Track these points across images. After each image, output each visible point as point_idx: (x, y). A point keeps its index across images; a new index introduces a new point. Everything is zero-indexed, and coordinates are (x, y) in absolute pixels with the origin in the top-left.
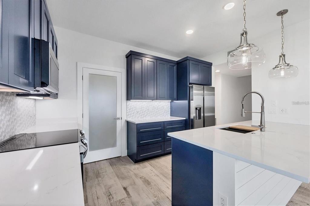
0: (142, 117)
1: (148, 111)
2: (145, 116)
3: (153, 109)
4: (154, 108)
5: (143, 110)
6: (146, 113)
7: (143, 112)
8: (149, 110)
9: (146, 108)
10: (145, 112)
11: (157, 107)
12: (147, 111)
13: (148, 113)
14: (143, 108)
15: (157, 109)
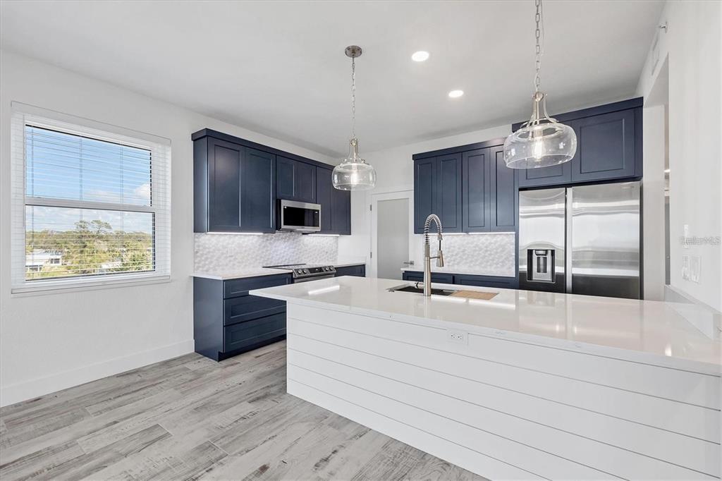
0: (451, 264)
1: (464, 255)
2: (458, 263)
3: (475, 251)
4: (477, 249)
5: (453, 251)
6: (460, 257)
7: (452, 255)
8: (466, 252)
9: (459, 249)
10: (457, 255)
11: (486, 247)
12: (462, 254)
13: (464, 257)
14: (452, 248)
15: (487, 251)
